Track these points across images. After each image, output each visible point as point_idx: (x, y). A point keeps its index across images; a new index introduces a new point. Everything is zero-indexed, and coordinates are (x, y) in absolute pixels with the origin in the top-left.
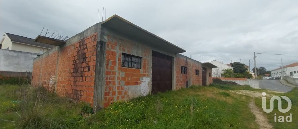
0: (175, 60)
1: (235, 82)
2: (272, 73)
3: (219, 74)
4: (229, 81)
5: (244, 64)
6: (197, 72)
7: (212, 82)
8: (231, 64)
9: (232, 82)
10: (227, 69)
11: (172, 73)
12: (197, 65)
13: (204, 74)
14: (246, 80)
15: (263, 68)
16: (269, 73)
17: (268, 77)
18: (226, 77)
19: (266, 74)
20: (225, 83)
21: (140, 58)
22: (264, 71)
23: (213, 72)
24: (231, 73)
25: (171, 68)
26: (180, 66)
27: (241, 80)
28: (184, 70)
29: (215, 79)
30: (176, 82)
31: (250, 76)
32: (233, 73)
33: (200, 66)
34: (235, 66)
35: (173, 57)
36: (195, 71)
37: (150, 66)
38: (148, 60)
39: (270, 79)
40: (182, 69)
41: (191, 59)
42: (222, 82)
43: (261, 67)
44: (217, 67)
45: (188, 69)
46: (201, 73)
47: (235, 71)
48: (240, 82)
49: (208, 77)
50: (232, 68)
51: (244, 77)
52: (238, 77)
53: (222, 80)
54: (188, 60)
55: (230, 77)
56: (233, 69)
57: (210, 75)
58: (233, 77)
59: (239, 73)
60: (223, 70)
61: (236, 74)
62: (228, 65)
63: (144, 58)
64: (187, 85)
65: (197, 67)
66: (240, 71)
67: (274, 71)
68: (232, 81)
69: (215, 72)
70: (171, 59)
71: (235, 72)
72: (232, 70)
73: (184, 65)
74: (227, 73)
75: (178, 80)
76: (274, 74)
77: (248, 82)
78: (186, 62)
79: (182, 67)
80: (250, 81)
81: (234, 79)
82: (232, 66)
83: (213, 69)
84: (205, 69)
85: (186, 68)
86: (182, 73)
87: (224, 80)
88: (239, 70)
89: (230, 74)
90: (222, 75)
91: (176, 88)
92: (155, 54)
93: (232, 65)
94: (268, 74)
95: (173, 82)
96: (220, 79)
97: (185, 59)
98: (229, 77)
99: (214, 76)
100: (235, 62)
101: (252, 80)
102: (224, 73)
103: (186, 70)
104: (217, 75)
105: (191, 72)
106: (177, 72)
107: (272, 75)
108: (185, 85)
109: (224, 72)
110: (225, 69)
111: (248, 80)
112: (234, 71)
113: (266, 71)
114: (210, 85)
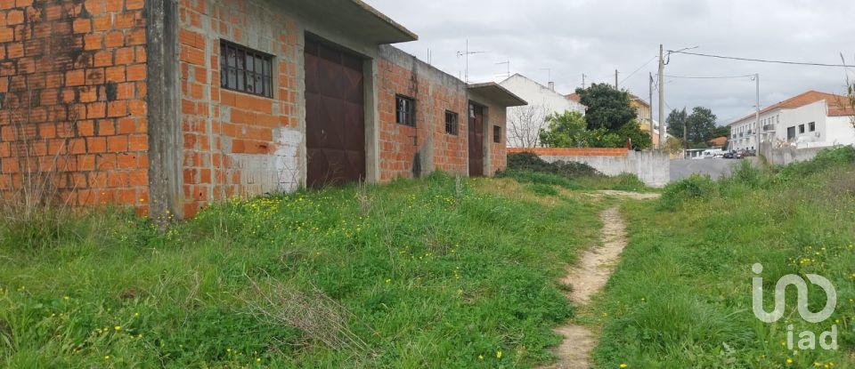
0: (375, 69)
1: (590, 164)
2: (733, 131)
3: (535, 133)
4: (566, 160)
5: (625, 94)
6: (451, 118)
7: (503, 164)
8: (579, 91)
9: (578, 163)
10: (562, 113)
11: (367, 121)
12: (452, 91)
13: (476, 127)
14: (626, 157)
15: (707, 113)
16: (725, 132)
17: (719, 151)
18: (557, 144)
19: (713, 141)
20: (554, 168)
21: (268, 58)
22: (710, 124)
23: (509, 125)
24: (576, 127)
25: (360, 98)
26: (393, 95)
27: (609, 157)
28: (407, 109)
29: (519, 154)
30: (382, 155)
31: (640, 142)
32: (583, 129)
33: (463, 97)
34: (592, 101)
35: (370, 59)
36: (443, 119)
37: (300, 88)
38: (292, 68)
39: (726, 157)
40: (398, 106)
41: (429, 67)
42: (544, 164)
43: (698, 109)
44: (523, 103)
45: (418, 108)
46: (463, 124)
47: (592, 123)
48: (606, 164)
49: (489, 143)
50: (581, 109)
51: (620, 145)
52: (598, 145)
53: (542, 158)
54: (420, 72)
55: (574, 144)
56: (587, 112)
57: (498, 134)
58: (584, 146)
59: (603, 129)
60: (548, 119)
61: (595, 132)
62: (569, 97)
63: (281, 58)
64: (417, 169)
65: (452, 102)
66: (610, 119)
67: (739, 126)
68: (577, 160)
69: (518, 124)
70: (359, 64)
71: (590, 127)
72: (579, 116)
73: (405, 93)
74: (562, 131)
75: (387, 147)
76: (738, 138)
77: (633, 163)
78: (414, 79)
79: (399, 97)
80: (643, 160)
81: (587, 154)
82: (583, 101)
83: (511, 111)
84: (479, 109)
85: (411, 102)
86: (398, 121)
87: (548, 158)
88: (606, 118)
89: (571, 136)
90: (543, 137)
91: (382, 177)
92: (314, 47)
93: (583, 96)
94: (722, 140)
95: (369, 154)
96: (536, 152)
97: (409, 67)
98: (567, 145)
99: (512, 142)
100: (594, 84)
101: (646, 157)
102: (550, 130)
103: (414, 111)
104: (525, 139)
105: (431, 120)
106: (382, 115)
107: (732, 140)
108: (410, 170)
109: (551, 126)
110: (557, 115)
111: (632, 153)
112: (587, 121)
113: (717, 127)
114: (499, 174)
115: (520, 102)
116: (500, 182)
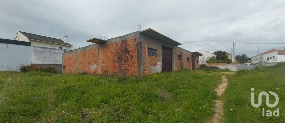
0: (174, 51)
1: (218, 67)
2: (252, 59)
3: (205, 61)
4: (212, 66)
5: (225, 52)
6: (188, 59)
7: (199, 67)
8: (214, 52)
10: (211, 57)
11: (172, 60)
12: (188, 53)
13: (193, 60)
14: (226, 65)
15: (245, 55)
16: (250, 59)
17: (249, 63)
18: (210, 63)
19: (247, 61)
20: (210, 67)
21: (156, 50)
22: (246, 58)
23: (200, 59)
24: (214, 59)
25: (171, 56)
26: (177, 55)
27: (222, 65)
28: (180, 57)
29: (202, 65)
30: (175, 66)
31: (229, 62)
32: (216, 60)
33: (190, 55)
34: (218, 54)
35: (173, 49)
36: (186, 59)
37: (161, 55)
38: (160, 52)
39: (250, 64)
40: (178, 57)
41: (184, 49)
42: (207, 67)
43: (243, 55)
44: (203, 55)
45: (182, 57)
46: (191, 59)
47: (218, 58)
48: (221, 67)
49: (196, 63)
50: (215, 56)
51: (225, 63)
52: (220, 63)
53: (207, 65)
54: (182, 50)
55: (214, 63)
57: (198, 61)
58: (216, 63)
59: (220, 60)
60: (208, 58)
61: (219, 60)
62: (212, 53)
63: (158, 50)
64: (182, 68)
65: (188, 56)
67: (254, 58)
68: (215, 66)
69: (201, 59)
70: (171, 50)
73: (179, 54)
74: (211, 60)
75: (176, 64)
76: (253, 60)
77: (228, 66)
78: (181, 52)
79: (178, 55)
81: (217, 65)
82: (215, 54)
83: (200, 57)
84: (194, 57)
85: (180, 56)
86: (178, 59)
87: (208, 66)
88: (221, 57)
89: (213, 61)
90: (207, 62)
91: (175, 70)
92: (163, 48)
93: (215, 53)
94: (249, 61)
95: (173, 66)
97: (180, 50)
98: (212, 63)
99: (201, 63)
100: (218, 51)
101: (231, 65)
102: (208, 60)
103: (181, 57)
104: (203, 62)
105: (184, 59)
106: (175, 59)
107: (252, 61)
108: (180, 68)
111: (227, 64)
113: (248, 58)
114: (198, 69)
115: (202, 55)
116: (198, 70)
